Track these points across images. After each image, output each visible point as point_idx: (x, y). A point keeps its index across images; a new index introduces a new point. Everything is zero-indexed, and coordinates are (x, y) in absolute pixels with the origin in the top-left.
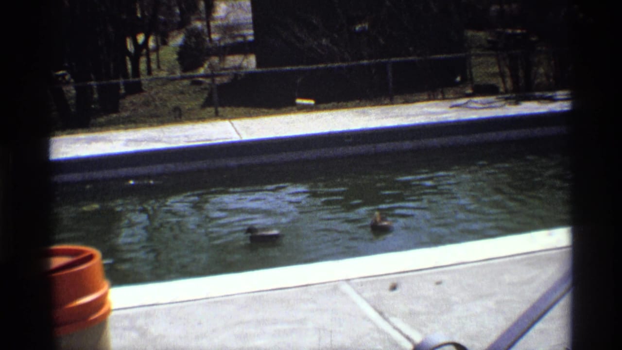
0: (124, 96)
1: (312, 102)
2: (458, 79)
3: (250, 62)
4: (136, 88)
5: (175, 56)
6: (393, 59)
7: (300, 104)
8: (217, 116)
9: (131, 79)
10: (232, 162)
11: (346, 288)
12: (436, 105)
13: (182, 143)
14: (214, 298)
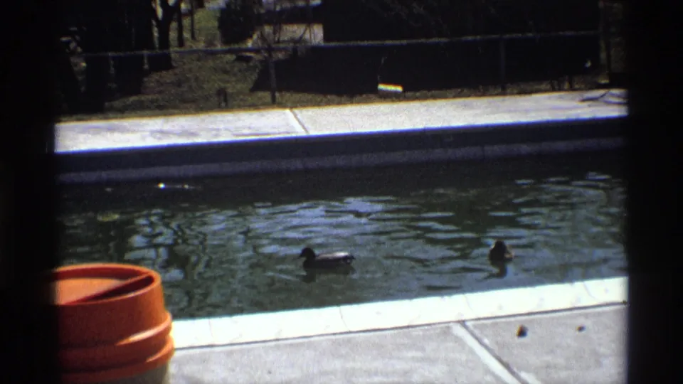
0: (147, 73)
1: (399, 89)
2: (589, 64)
3: (316, 35)
4: (163, 63)
5: (216, 24)
6: (507, 36)
7: (382, 91)
8: (274, 103)
9: (158, 51)
10: (297, 164)
11: (459, 331)
12: (561, 98)
13: (225, 137)
14: (286, 339)
